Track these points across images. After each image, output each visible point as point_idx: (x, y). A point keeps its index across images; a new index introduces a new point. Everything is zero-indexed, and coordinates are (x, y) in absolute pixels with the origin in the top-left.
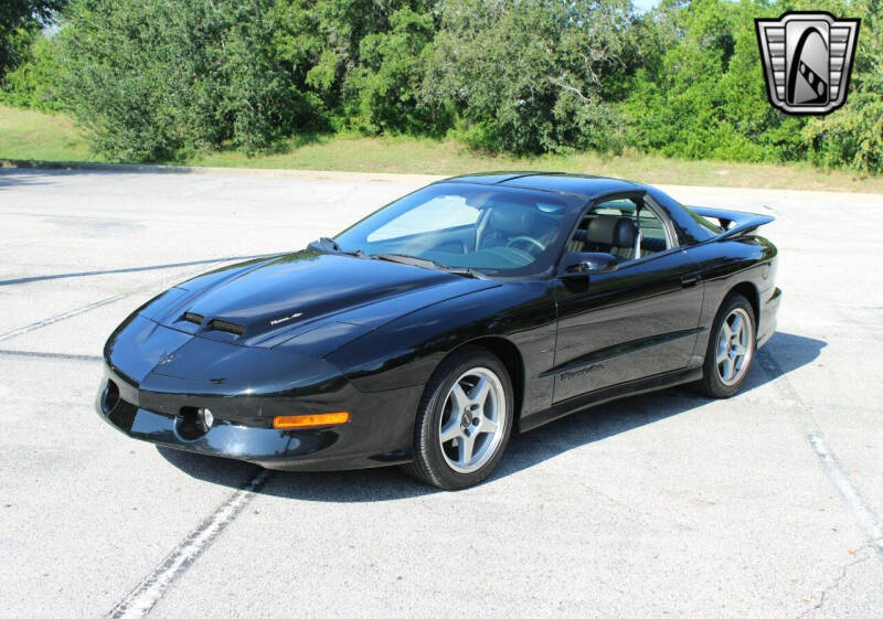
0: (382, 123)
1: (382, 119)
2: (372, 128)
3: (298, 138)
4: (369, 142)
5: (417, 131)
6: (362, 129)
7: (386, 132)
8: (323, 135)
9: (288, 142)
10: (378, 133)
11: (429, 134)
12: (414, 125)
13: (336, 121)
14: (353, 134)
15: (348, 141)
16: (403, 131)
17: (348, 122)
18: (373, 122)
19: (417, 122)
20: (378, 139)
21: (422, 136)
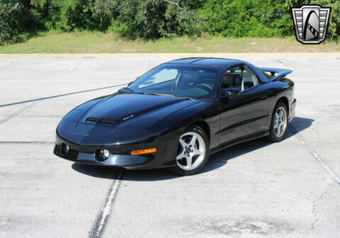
0: (73, 25)
1: (73, 22)
2: (68, 27)
3: (27, 34)
4: (66, 35)
5: (92, 28)
6: (62, 28)
7: (76, 30)
8: (42, 31)
9: (22, 36)
10: (71, 30)
11: (99, 29)
12: (91, 25)
13: (47, 24)
14: (57, 31)
15: (55, 35)
16: (85, 28)
17: (54, 25)
18: (68, 24)
19: (92, 23)
20: (72, 33)
21: (95, 31)
